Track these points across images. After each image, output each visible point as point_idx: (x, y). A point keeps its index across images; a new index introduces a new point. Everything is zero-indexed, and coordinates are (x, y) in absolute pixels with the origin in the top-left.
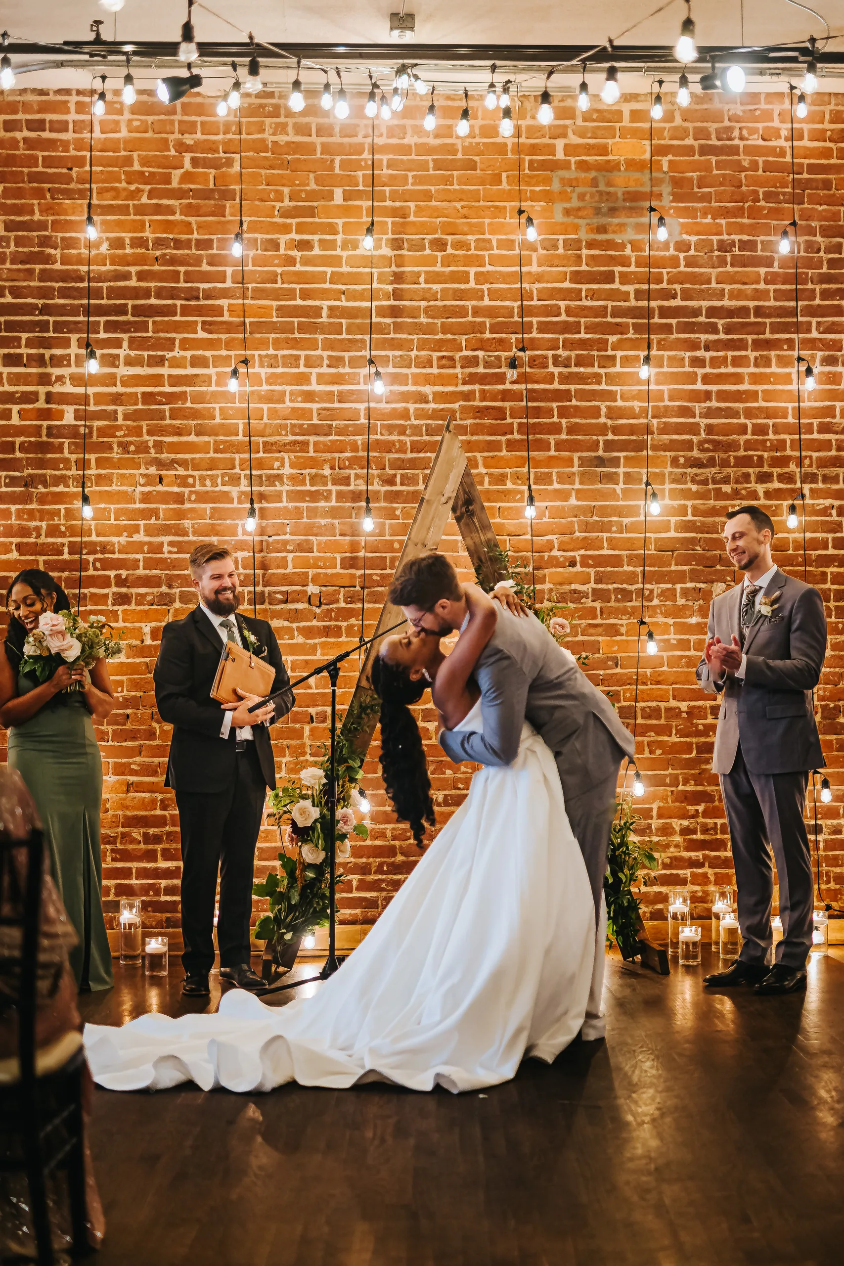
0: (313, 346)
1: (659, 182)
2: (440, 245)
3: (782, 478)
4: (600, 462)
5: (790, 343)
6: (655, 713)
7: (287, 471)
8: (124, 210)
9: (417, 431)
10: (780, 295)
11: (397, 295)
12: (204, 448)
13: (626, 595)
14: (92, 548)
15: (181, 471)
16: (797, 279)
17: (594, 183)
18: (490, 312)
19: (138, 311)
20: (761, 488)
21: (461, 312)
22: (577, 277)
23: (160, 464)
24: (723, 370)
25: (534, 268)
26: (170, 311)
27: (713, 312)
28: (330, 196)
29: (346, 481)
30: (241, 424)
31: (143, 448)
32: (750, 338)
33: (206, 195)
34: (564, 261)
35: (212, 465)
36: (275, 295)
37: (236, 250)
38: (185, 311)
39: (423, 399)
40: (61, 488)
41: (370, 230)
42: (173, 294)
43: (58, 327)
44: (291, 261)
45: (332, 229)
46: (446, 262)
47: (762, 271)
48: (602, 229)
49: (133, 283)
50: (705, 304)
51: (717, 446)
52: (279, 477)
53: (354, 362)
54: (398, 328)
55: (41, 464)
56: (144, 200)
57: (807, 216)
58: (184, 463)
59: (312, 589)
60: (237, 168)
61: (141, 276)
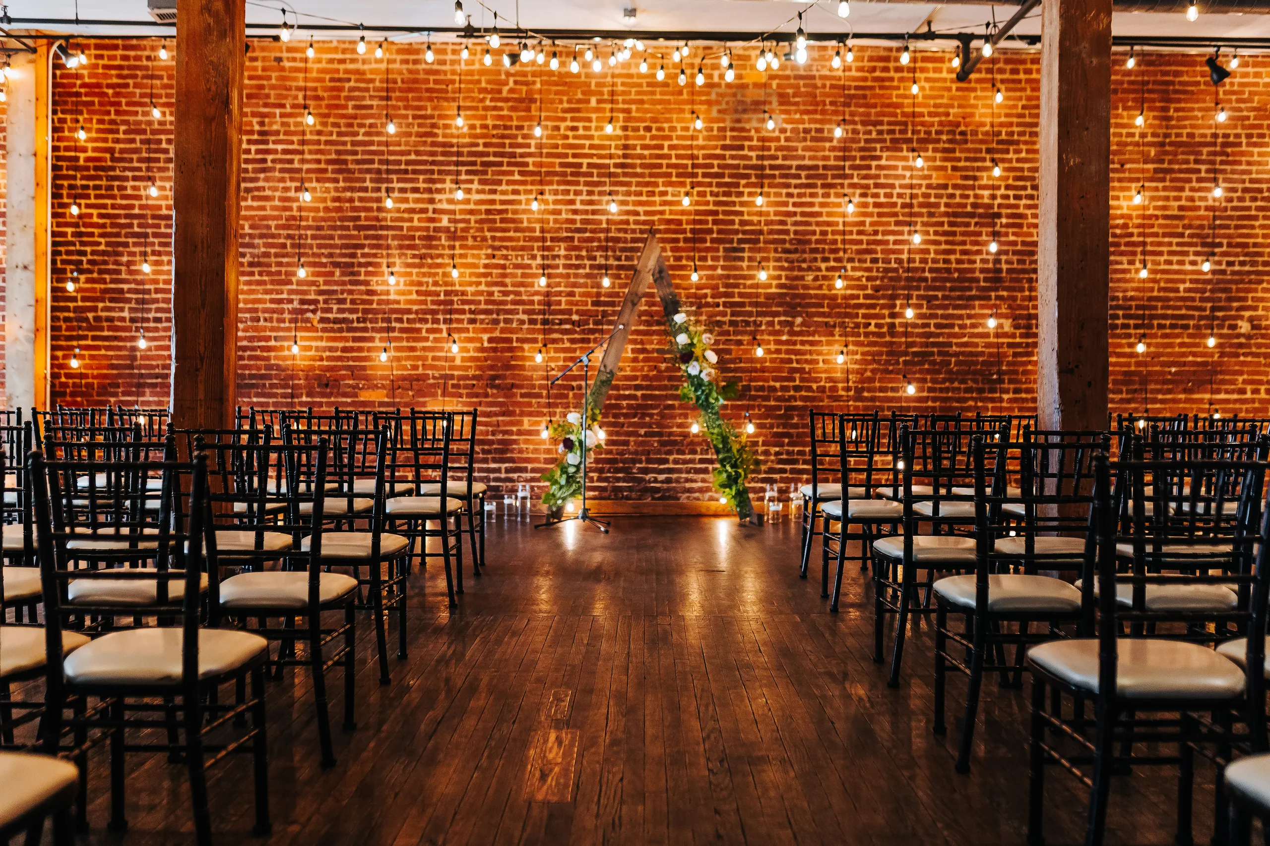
0: (577, 183)
1: (770, 95)
2: (648, 129)
3: (835, 260)
4: (735, 250)
5: (842, 185)
6: (762, 388)
7: (563, 252)
8: (476, 108)
9: (634, 231)
10: (837, 158)
11: (625, 156)
12: (518, 239)
13: (747, 323)
14: (456, 293)
15: (505, 252)
16: (844, 149)
17: (735, 95)
18: (676, 166)
19: (483, 164)
20: (823, 266)
21: (660, 166)
22: (724, 147)
23: (494, 248)
24: (803, 200)
25: (701, 142)
26: (500, 164)
27: (799, 167)
28: (588, 102)
29: (594, 258)
30: (538, 226)
31: (484, 239)
32: (819, 182)
33: (520, 100)
34: (717, 138)
35: (523, 248)
36: (558, 156)
37: (538, 132)
38: (509, 164)
39: (637, 213)
40: (439, 261)
41: (610, 122)
42: (502, 155)
43: (440, 172)
44: (566, 137)
45: (589, 120)
46: (653, 138)
47: (827, 145)
48: (739, 121)
49: (481, 148)
50: (795, 163)
51: (800, 242)
52: (558, 256)
53: (601, 193)
54: (625, 175)
55: (430, 247)
56: (488, 103)
57: (852, 114)
58: (507, 248)
59: (575, 317)
60: (538, 86)
61: (486, 145)
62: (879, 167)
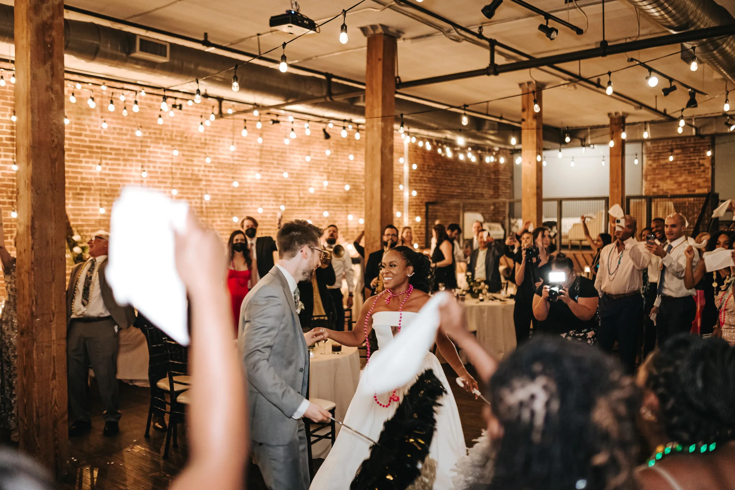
5: (132, 160)
24: (114, 167)
27: (111, 149)
32: (121, 158)
50: (109, 146)
62: (150, 152)
